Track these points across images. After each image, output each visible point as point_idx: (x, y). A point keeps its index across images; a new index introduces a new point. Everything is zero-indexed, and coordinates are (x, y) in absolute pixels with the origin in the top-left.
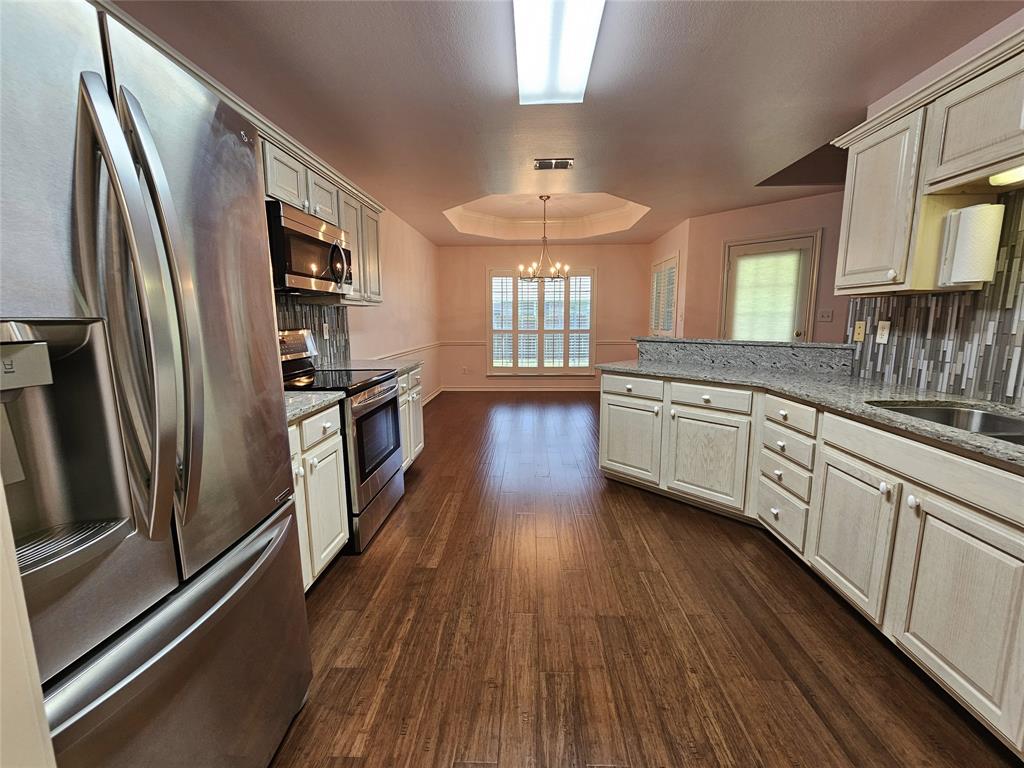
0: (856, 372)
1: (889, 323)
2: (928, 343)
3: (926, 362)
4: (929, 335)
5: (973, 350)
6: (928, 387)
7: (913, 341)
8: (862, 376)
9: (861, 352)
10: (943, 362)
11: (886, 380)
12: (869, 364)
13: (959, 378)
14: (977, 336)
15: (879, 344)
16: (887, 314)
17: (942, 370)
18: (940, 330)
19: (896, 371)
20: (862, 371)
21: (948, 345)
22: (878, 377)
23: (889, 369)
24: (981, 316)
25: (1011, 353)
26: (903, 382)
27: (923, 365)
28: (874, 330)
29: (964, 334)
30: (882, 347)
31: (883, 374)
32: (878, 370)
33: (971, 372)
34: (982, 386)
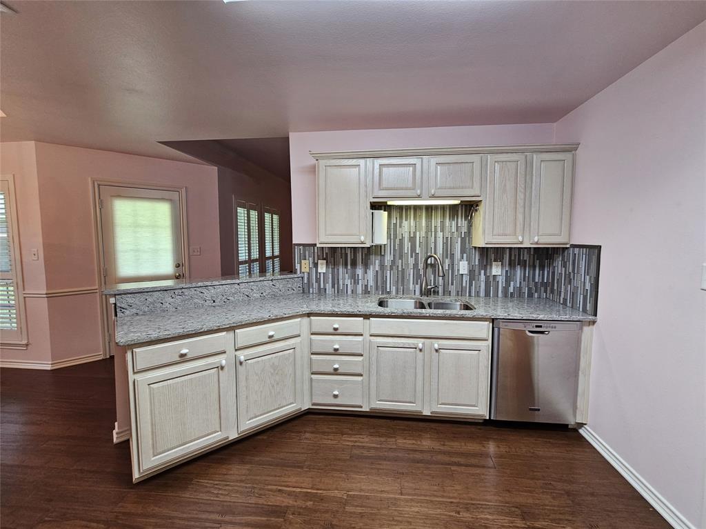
0: (306, 291)
1: (325, 261)
2: (349, 271)
3: (349, 281)
4: (349, 267)
5: (371, 274)
6: (352, 293)
7: (341, 270)
8: (311, 292)
9: (308, 278)
10: (358, 280)
11: (327, 292)
12: (315, 285)
13: (366, 286)
14: (371, 266)
15: (320, 273)
16: (323, 256)
17: (358, 284)
18: (354, 264)
19: (333, 286)
20: (311, 289)
21: (360, 271)
22: (322, 291)
23: (329, 286)
24: (373, 257)
25: (386, 274)
26: (338, 292)
27: (348, 282)
28: (316, 265)
29: (366, 265)
30: (322, 275)
31: (326, 289)
32: (322, 287)
33: (371, 283)
34: (377, 289)
